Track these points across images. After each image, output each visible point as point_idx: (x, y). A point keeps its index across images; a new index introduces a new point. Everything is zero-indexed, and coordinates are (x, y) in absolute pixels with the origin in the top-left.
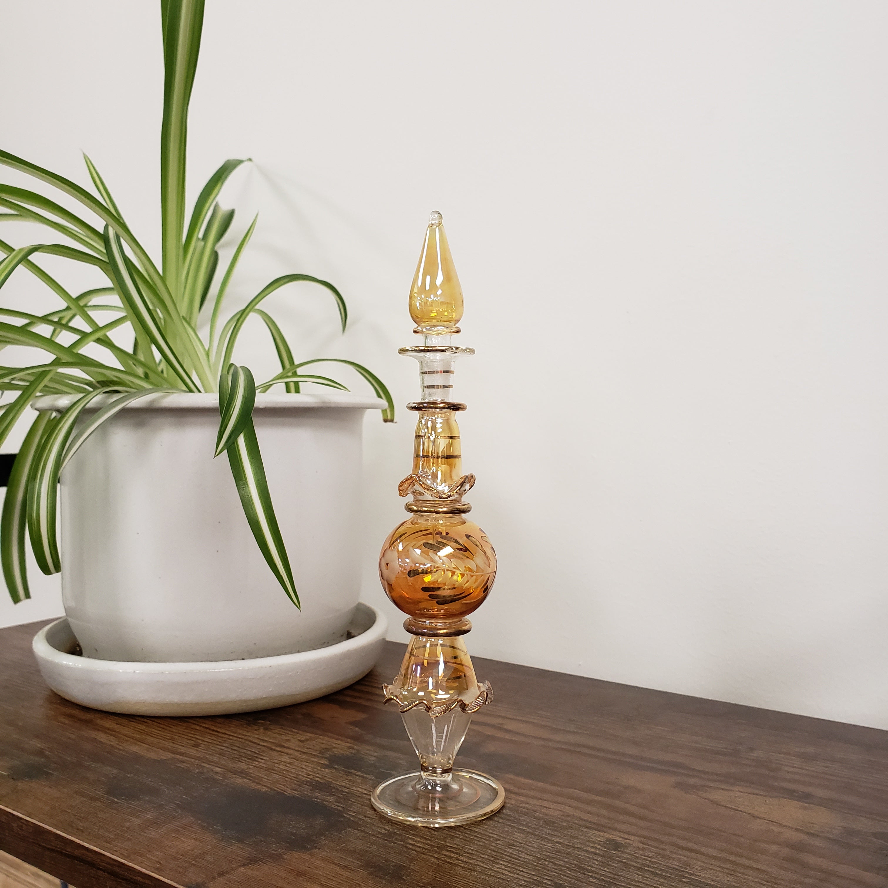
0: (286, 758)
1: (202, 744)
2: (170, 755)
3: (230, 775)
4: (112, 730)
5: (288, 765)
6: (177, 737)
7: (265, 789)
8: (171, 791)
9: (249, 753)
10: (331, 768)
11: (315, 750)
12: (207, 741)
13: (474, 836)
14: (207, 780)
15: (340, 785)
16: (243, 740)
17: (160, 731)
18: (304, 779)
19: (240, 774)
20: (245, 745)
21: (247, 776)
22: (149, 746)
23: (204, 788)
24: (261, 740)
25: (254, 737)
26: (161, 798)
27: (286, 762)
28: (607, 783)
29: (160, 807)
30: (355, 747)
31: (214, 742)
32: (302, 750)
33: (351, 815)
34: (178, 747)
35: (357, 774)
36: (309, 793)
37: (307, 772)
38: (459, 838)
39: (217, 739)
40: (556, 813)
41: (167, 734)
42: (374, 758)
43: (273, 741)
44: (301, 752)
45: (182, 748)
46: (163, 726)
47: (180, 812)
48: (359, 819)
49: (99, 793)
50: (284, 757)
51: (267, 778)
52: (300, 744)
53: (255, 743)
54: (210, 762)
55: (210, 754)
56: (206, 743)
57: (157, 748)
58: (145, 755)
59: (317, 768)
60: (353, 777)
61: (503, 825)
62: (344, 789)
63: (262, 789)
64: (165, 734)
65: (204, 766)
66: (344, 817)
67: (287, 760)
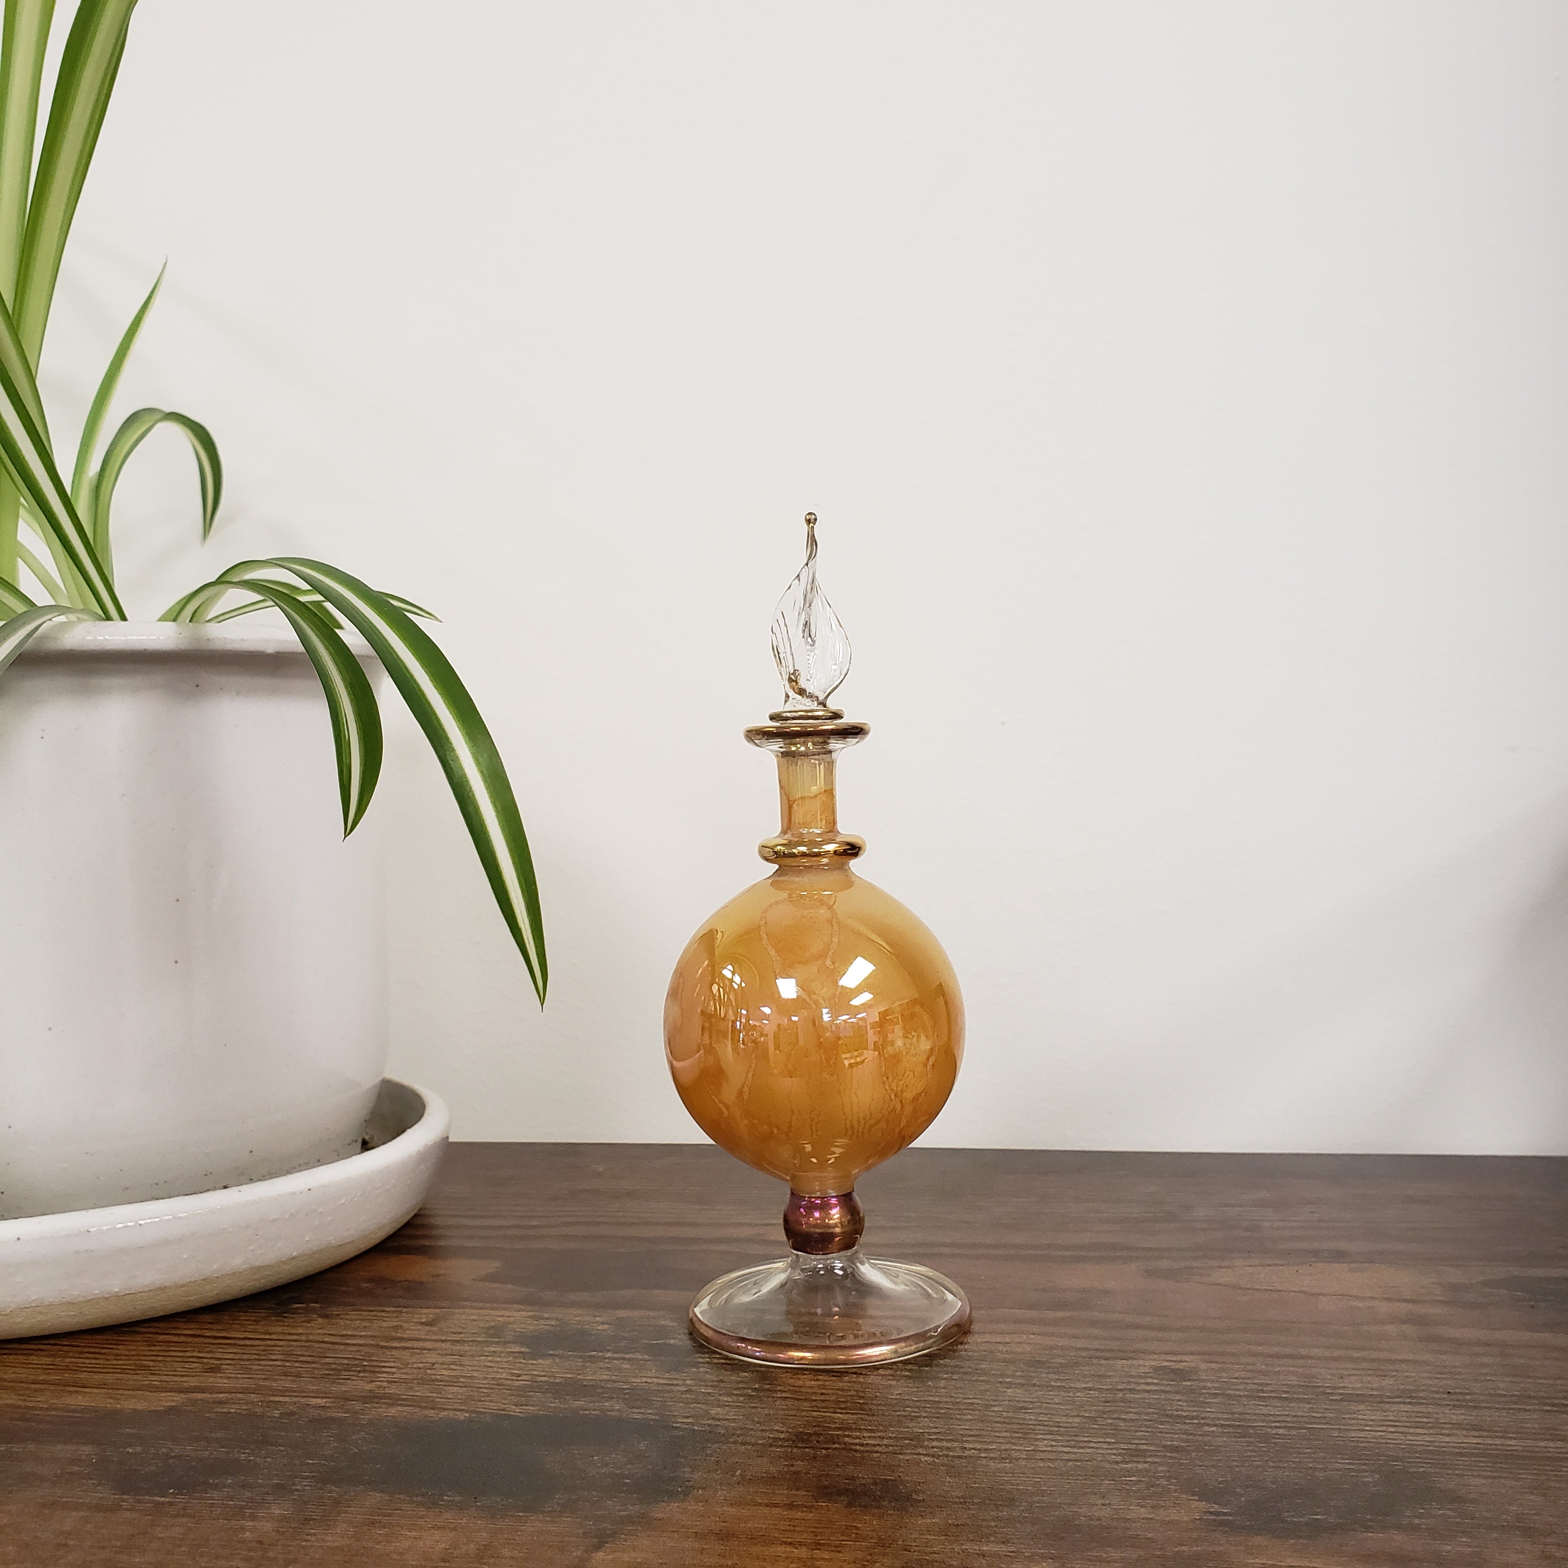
1: (222, 1364)
8: (265, 1458)
9: (346, 1361)
10: (544, 1356)
11: (475, 1333)
12: (224, 1357)
13: (943, 1408)
14: (320, 1423)
15: (600, 1381)
16: (303, 1344)
17: (96, 1359)
18: (517, 1383)
19: (376, 1400)
20: (320, 1350)
21: (394, 1400)
22: (105, 1390)
23: (332, 1439)
24: (339, 1335)
25: (319, 1334)
26: (262, 1475)
27: (443, 1364)
28: (1043, 1290)
29: (281, 1490)
30: (546, 1315)
31: (245, 1357)
32: (450, 1338)
33: (687, 1423)
34: (175, 1379)
35: (607, 1356)
36: (558, 1404)
37: (507, 1371)
38: (924, 1417)
39: (244, 1351)
40: (1028, 1348)
41: (120, 1362)
42: (606, 1327)
43: (370, 1333)
44: (450, 1341)
45: (185, 1379)
46: (92, 1350)
47: (336, 1489)
48: (709, 1425)
49: (102, 1496)
50: (429, 1355)
51: (439, 1395)
52: (432, 1329)
53: (337, 1343)
54: (284, 1392)
55: (266, 1379)
56: (229, 1362)
57: (129, 1390)
58: (118, 1406)
59: (517, 1361)
60: (608, 1363)
61: (966, 1382)
62: (616, 1385)
63: (456, 1417)
64: (114, 1362)
65: (280, 1402)
66: (676, 1428)
67: (441, 1360)
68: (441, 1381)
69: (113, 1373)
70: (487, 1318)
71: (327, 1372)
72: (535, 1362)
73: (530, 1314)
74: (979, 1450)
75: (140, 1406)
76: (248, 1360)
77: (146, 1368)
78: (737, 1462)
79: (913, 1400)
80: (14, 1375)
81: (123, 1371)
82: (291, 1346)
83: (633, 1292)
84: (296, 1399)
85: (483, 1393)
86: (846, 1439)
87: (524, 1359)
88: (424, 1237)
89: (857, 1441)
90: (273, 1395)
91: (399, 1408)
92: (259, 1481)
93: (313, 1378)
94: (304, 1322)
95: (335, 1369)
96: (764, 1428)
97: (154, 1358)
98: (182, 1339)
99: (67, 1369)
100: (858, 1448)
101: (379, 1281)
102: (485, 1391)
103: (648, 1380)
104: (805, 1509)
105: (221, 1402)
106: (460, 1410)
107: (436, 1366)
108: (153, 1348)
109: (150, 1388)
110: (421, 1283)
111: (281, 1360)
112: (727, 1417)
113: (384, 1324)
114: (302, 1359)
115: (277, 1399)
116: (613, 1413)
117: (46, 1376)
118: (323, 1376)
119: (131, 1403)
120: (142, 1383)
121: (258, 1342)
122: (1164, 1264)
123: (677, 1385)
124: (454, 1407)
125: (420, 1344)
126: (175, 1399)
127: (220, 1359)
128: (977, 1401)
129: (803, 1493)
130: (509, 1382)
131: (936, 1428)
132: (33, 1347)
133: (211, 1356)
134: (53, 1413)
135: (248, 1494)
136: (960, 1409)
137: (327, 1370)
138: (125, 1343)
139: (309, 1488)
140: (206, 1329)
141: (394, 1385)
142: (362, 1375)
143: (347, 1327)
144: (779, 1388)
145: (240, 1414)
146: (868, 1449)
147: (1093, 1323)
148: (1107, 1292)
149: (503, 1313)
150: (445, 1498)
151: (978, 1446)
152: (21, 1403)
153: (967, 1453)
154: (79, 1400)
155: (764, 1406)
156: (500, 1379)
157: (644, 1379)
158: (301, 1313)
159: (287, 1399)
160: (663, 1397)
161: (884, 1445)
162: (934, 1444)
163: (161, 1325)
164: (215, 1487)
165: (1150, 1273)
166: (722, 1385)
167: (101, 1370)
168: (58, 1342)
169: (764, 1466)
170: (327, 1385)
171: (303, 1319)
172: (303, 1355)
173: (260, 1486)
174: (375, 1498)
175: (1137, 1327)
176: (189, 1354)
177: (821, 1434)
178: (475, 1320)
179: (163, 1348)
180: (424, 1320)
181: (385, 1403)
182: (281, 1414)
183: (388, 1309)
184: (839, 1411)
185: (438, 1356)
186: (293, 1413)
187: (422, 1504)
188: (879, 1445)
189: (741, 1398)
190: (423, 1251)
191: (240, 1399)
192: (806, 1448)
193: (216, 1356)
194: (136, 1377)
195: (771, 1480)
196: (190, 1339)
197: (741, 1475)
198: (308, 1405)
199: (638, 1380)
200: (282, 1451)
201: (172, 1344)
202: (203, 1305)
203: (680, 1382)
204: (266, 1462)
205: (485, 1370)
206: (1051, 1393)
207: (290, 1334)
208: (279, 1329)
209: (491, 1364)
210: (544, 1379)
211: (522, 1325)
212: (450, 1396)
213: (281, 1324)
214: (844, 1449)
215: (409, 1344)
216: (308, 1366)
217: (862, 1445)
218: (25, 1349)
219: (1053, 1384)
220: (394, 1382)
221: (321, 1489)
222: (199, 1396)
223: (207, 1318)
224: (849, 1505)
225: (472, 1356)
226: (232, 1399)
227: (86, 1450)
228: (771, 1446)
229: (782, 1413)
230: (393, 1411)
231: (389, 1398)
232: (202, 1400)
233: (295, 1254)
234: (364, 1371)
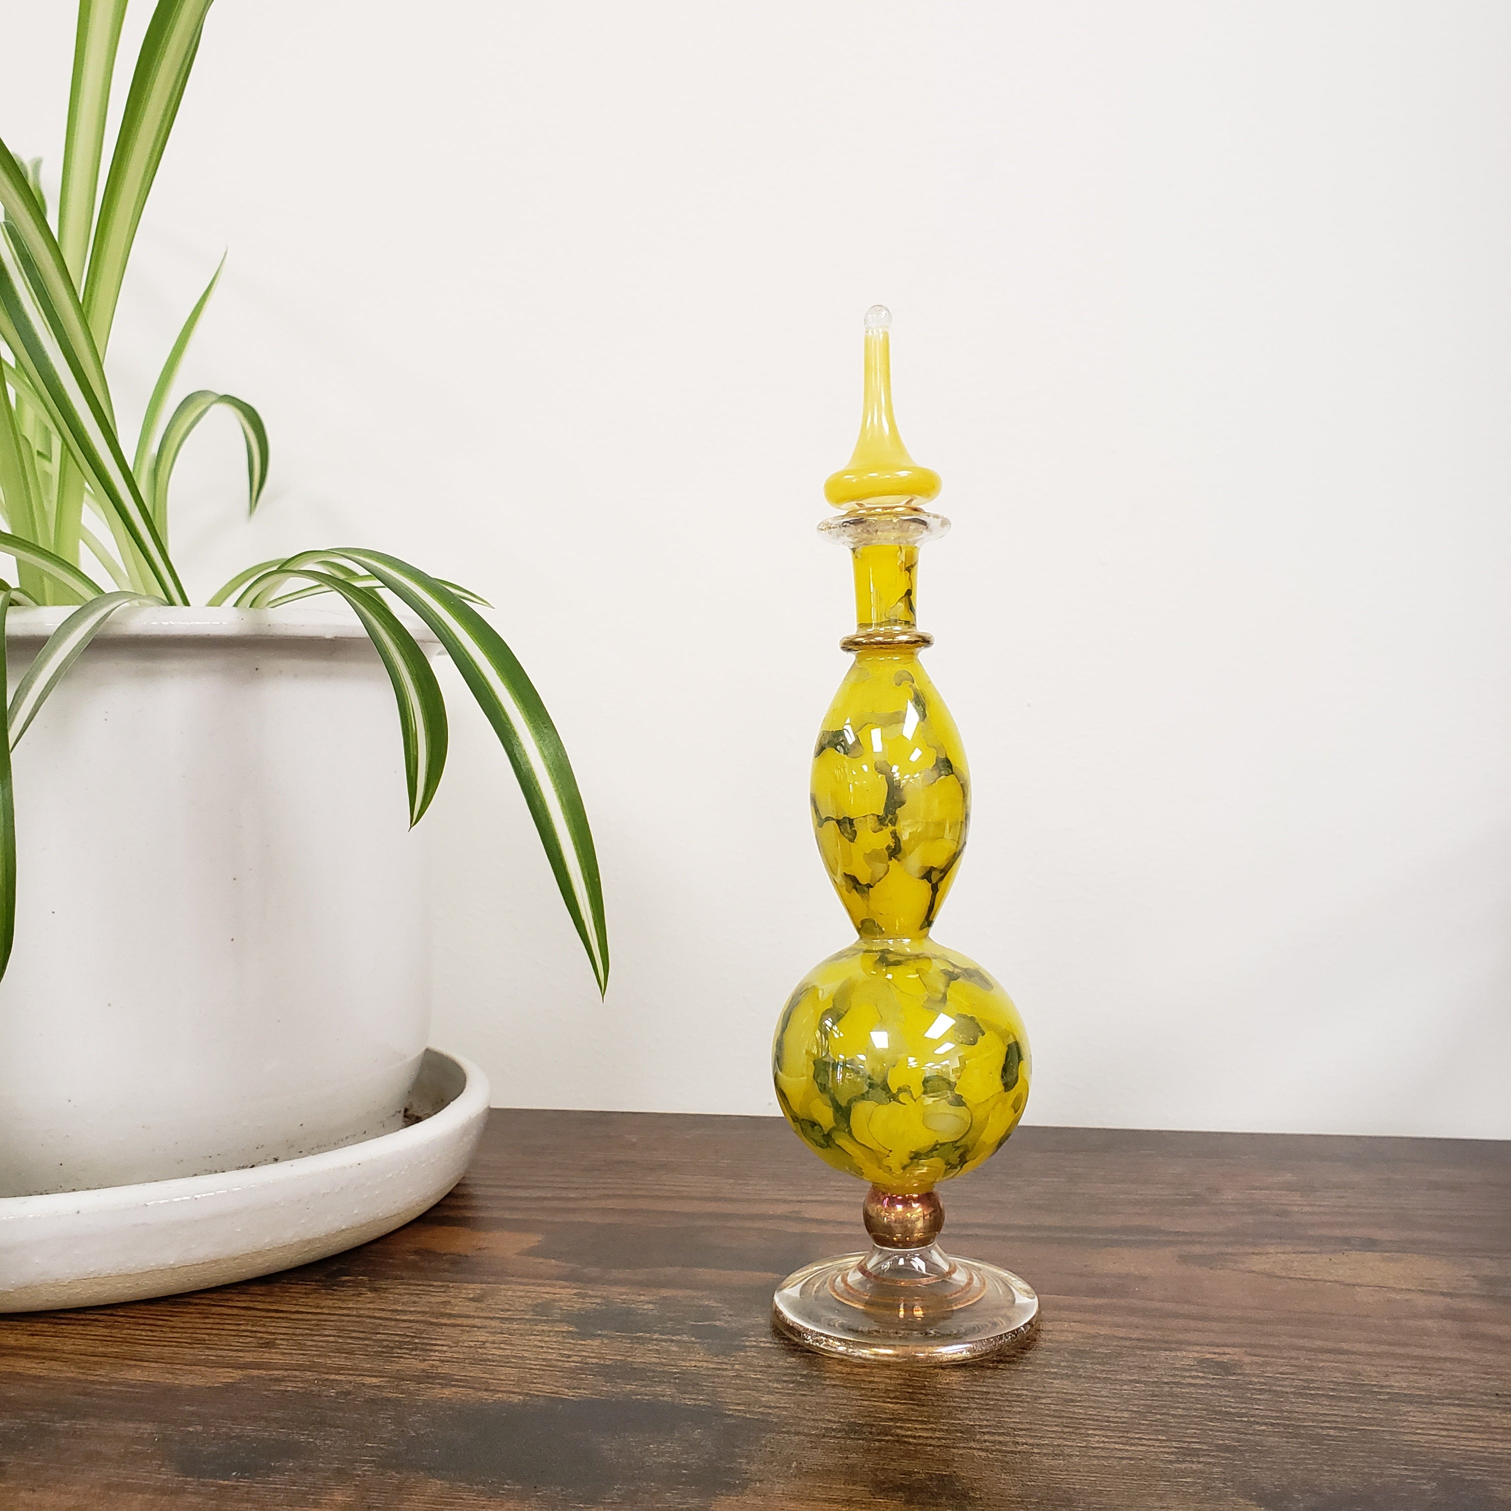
0: (482, 1336)
1: (276, 1339)
2: (237, 1374)
3: (412, 1386)
4: (33, 1349)
5: (502, 1346)
6: (207, 1337)
7: (516, 1399)
8: (325, 1440)
9: (397, 1338)
10: (594, 1336)
11: (522, 1311)
12: (278, 1331)
13: (993, 1399)
14: (376, 1404)
15: (650, 1364)
16: (354, 1319)
17: (151, 1331)
18: (567, 1365)
19: (431, 1380)
20: (370, 1325)
21: (448, 1381)
22: (164, 1365)
23: (389, 1421)
24: (389, 1310)
25: (369, 1308)
26: (323, 1458)
27: (493, 1343)
28: (1082, 1275)
29: (342, 1475)
30: (590, 1292)
31: (298, 1331)
32: (497, 1315)
33: (739, 1411)
34: (231, 1354)
35: (655, 1337)
36: (610, 1388)
37: (557, 1351)
38: (974, 1409)
39: (297, 1326)
40: (1071, 1337)
41: (176, 1335)
42: (651, 1306)
43: (418, 1309)
44: (498, 1318)
45: (241, 1354)
46: (147, 1321)
47: (397, 1475)
48: (762, 1413)
49: (165, 1477)
50: (478, 1333)
51: (492, 1376)
52: (479, 1305)
53: (387, 1319)
54: (339, 1370)
55: (319, 1356)
56: (283, 1337)
57: (186, 1365)
58: (177, 1382)
59: (566, 1341)
60: (656, 1345)
61: (1012, 1372)
62: (666, 1368)
63: (510, 1400)
64: (171, 1335)
65: (337, 1380)
66: (729, 1416)
67: (491, 1339)
68: (494, 1361)
69: (170, 1346)
70: (533, 1295)
71: (379, 1349)
72: (583, 1342)
73: (575, 1291)
74: (1032, 1445)
75: (199, 1382)
76: (302, 1335)
77: (202, 1342)
78: (792, 1454)
79: (961, 1390)
80: (73, 1347)
81: (179, 1344)
82: (343, 1321)
83: (677, 1269)
84: (350, 1378)
85: (536, 1374)
86: (899, 1431)
87: (573, 1339)
88: (466, 1207)
89: (909, 1433)
90: (327, 1373)
91: (454, 1389)
92: (320, 1465)
93: (367, 1355)
94: (353, 1295)
95: (387, 1346)
96: (816, 1417)
97: (209, 1331)
98: (235, 1311)
99: (124, 1341)
100: (911, 1440)
101: (425, 1253)
102: (537, 1372)
103: (697, 1364)
104: (863, 1506)
105: (277, 1380)
106: (514, 1393)
107: (488, 1345)
108: (207, 1321)
109: (206, 1363)
110: (466, 1256)
111: (334, 1336)
112: (778, 1405)
113: (432, 1300)
114: (354, 1334)
115: (333, 1377)
116: (665, 1399)
117: (103, 1349)
118: (378, 1354)
119: (188, 1380)
120: (199, 1357)
121: (309, 1316)
122: (1197, 1249)
123: (726, 1369)
124: (508, 1389)
125: (470, 1321)
126: (232, 1375)
127: (274, 1333)
128: (1025, 1392)
129: (860, 1488)
130: (560, 1363)
131: (987, 1420)
132: (90, 1317)
133: (263, 1329)
134: (113, 1387)
135: (310, 1479)
136: (1009, 1401)
137: (379, 1347)
138: (179, 1315)
139: (370, 1473)
140: (258, 1301)
141: (447, 1365)
142: (414, 1353)
143: (397, 1302)
144: (827, 1375)
145: (296, 1392)
146: (921, 1441)
147: (1132, 1311)
148: (1144, 1278)
149: (548, 1289)
150: (506, 1486)
151: (1031, 1441)
152: (81, 1377)
153: (1020, 1448)
154: (137, 1375)
155: (814, 1393)
156: (551, 1359)
157: (693, 1363)
158: (350, 1286)
159: (342, 1378)
160: (713, 1382)
161: (937, 1438)
162: (986, 1437)
163: (214, 1296)
164: (274, 1470)
165: (1184, 1259)
166: (771, 1370)
167: (157, 1343)
168: (114, 1313)
169: (818, 1458)
170: (381, 1364)
171: (352, 1293)
172: (354, 1331)
173: (322, 1470)
174: (436, 1485)
175: (1177, 1316)
176: (242, 1328)
177: (873, 1425)
178: (522, 1297)
179: (217, 1321)
180: (471, 1296)
181: (439, 1384)
182: (337, 1393)
183: (435, 1283)
184: (889, 1400)
185: (487, 1335)
186: (349, 1393)
187: (480, 1493)
188: (931, 1438)
189: (791, 1385)
190: (463, 1222)
191: (296, 1377)
192: (860, 1439)
193: (269, 1331)
194: (192, 1351)
195: (827, 1473)
196: (243, 1312)
197: (796, 1467)
198: (364, 1384)
199: (688, 1364)
200: (340, 1433)
201: (225, 1317)
202: (254, 1276)
203: (729, 1367)
204: (325, 1444)
205: (535, 1349)
206: (1099, 1385)
207: (341, 1308)
208: (330, 1303)
209: (540, 1344)
210: (594, 1361)
211: (569, 1304)
212: (502, 1378)
213: (331, 1297)
214: (897, 1441)
215: (459, 1321)
216: (361, 1342)
217: (915, 1437)
218: (83, 1319)
219: (1098, 1375)
220: (447, 1361)
221: (381, 1475)
222: (255, 1372)
223: (256, 1289)
224: (908, 1502)
225: (521, 1335)
226: (288, 1376)
227: (148, 1428)
228: (824, 1436)
229: (833, 1401)
230: (447, 1392)
231: (442, 1378)
232: (258, 1377)
233: (344, 1227)
234: (415, 1349)
